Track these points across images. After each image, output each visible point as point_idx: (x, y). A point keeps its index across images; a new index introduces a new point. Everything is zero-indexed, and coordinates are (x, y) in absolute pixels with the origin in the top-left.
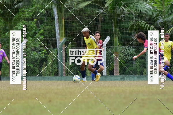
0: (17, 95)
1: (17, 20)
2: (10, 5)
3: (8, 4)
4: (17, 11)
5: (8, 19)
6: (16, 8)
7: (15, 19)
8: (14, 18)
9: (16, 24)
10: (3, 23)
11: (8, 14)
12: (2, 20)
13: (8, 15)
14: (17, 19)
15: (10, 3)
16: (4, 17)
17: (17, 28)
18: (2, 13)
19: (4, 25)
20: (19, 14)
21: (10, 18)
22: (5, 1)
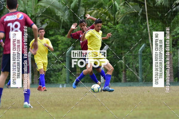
0: (175, 100)
1: (176, 24)
2: (168, 8)
3: (166, 7)
4: (175, 14)
5: (167, 22)
6: (174, 11)
7: (174, 23)
8: (173, 21)
9: (175, 27)
10: (161, 26)
11: (166, 17)
12: (160, 23)
13: (167, 19)
14: (176, 22)
15: (168, 6)
16: (163, 20)
17: (176, 31)
18: (160, 16)
19: (162, 28)
20: (177, 17)
21: (168, 22)
22: (163, 4)
